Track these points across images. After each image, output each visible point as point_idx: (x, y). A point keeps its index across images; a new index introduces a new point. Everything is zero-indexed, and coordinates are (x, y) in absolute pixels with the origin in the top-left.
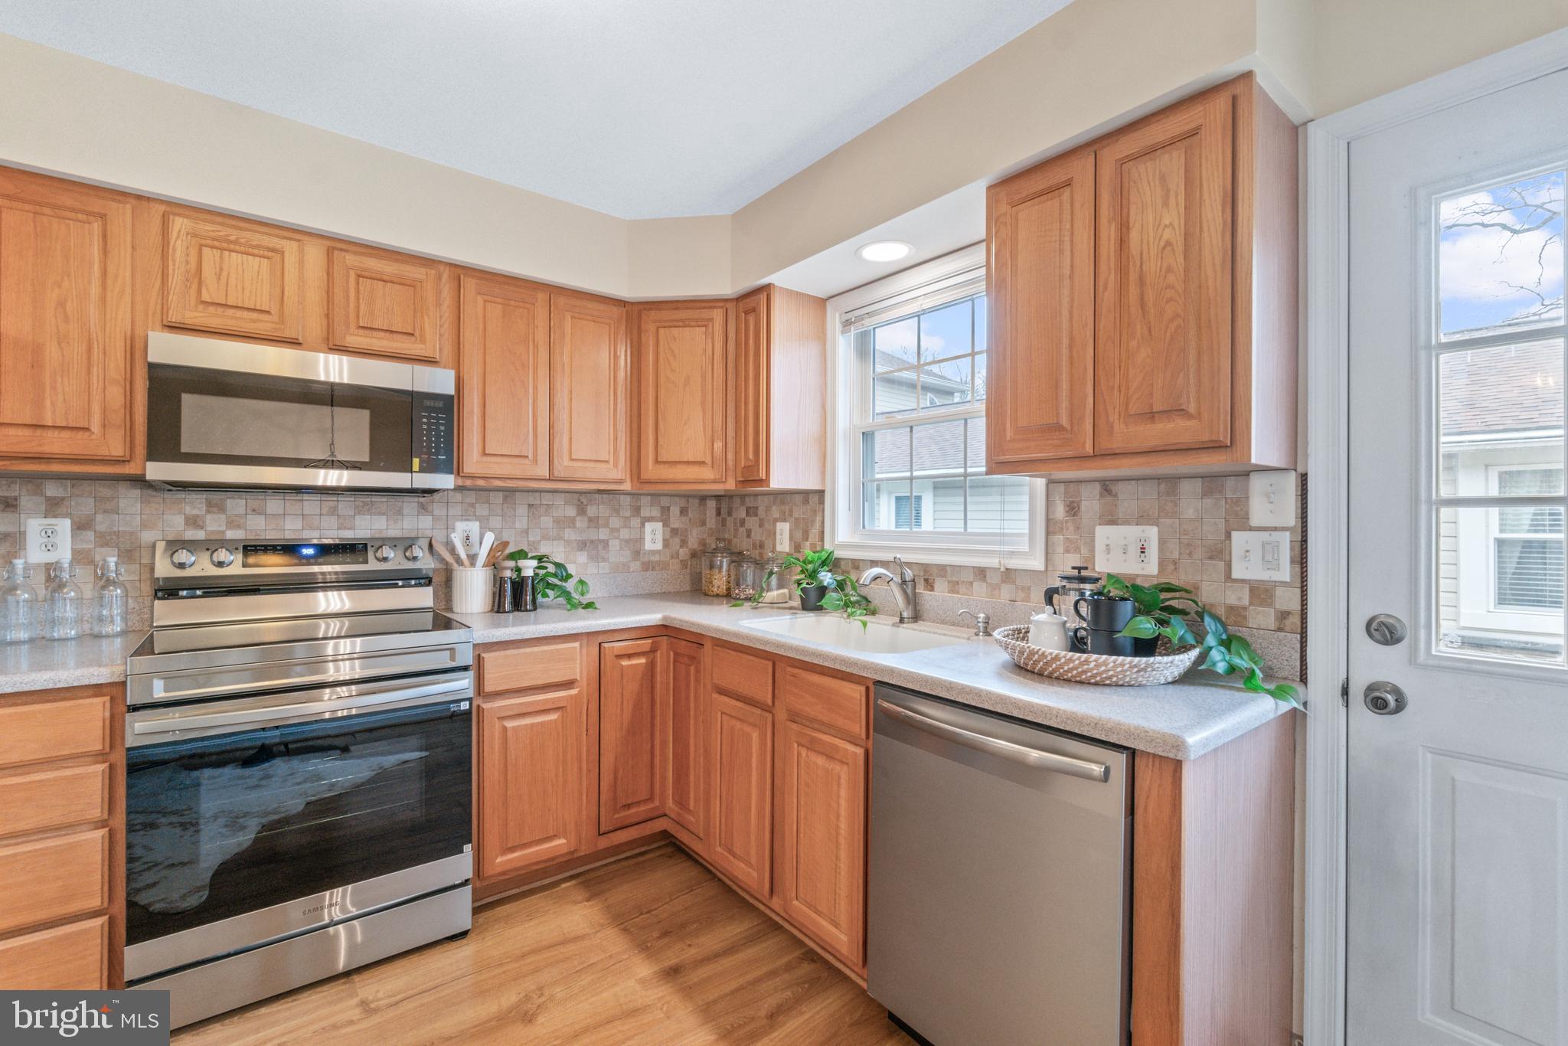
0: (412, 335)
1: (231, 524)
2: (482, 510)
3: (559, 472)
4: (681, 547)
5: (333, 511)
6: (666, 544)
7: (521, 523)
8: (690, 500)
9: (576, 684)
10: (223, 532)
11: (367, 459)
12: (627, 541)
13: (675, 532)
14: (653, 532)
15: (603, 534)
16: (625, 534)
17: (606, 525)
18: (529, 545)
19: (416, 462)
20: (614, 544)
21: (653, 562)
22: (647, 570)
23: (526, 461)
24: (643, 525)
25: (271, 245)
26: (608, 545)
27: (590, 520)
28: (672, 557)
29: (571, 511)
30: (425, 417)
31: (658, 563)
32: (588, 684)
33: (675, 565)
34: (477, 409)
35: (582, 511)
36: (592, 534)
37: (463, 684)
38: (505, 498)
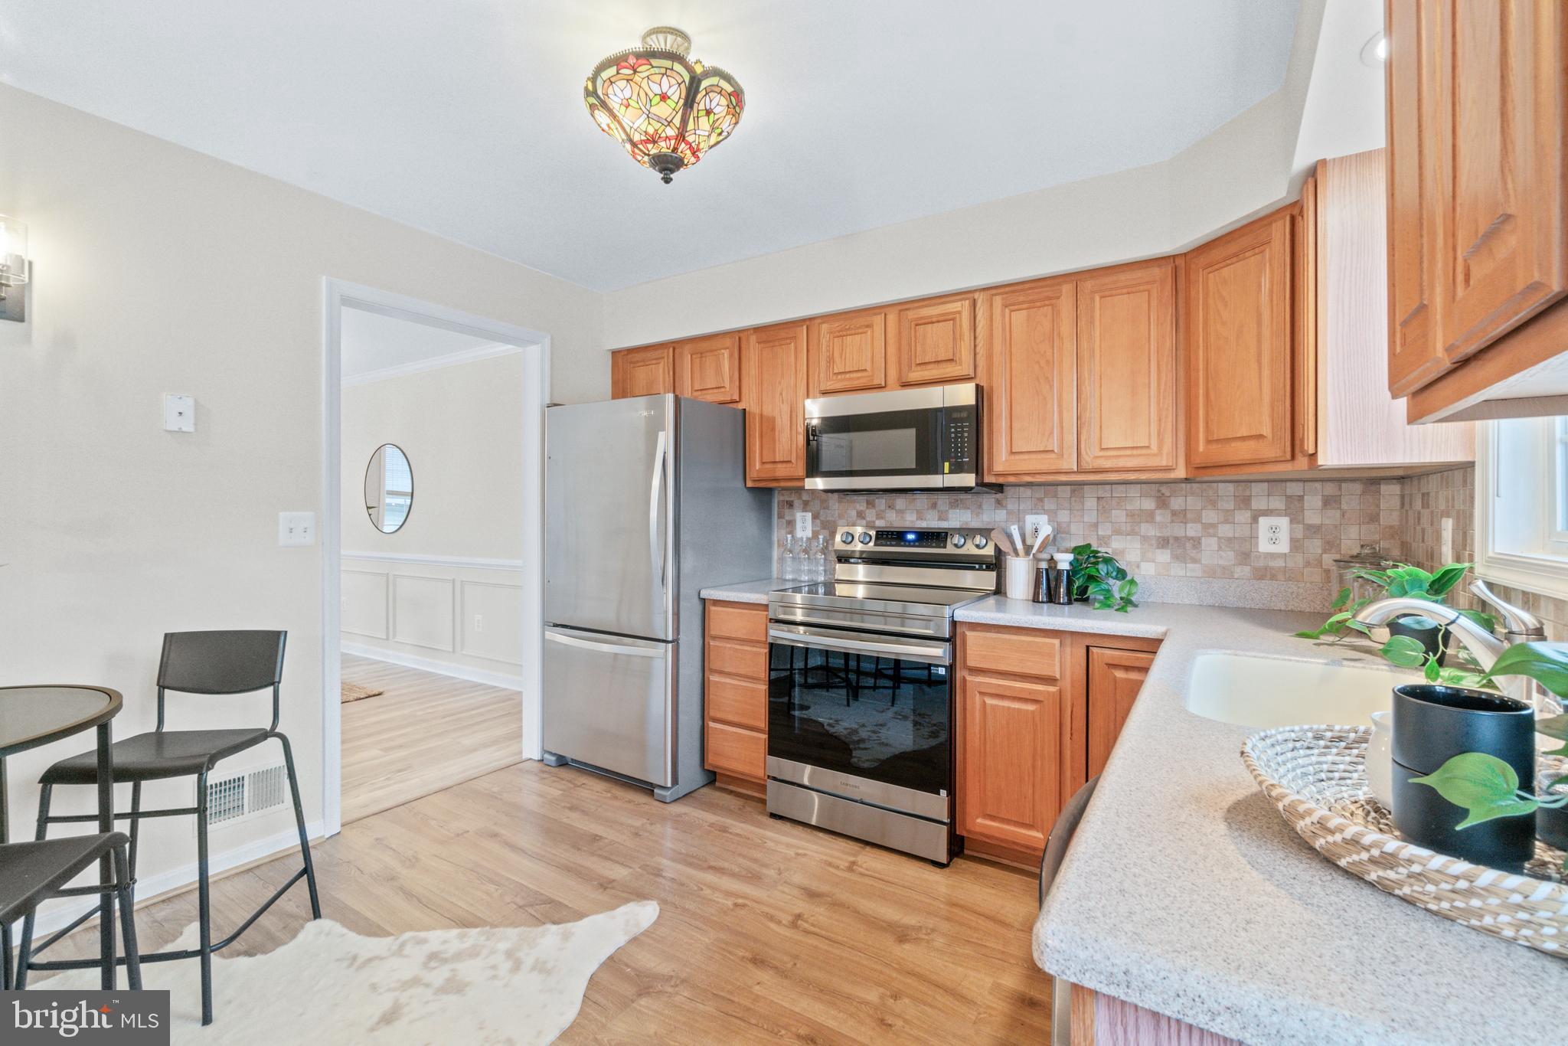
0: (951, 360)
1: (879, 516)
2: (1049, 504)
3: (1089, 461)
4: (1325, 551)
5: (934, 506)
6: (1296, 544)
7: (1091, 517)
8: (1344, 485)
9: (1059, 683)
10: (874, 522)
12: (1230, 540)
13: (1313, 530)
14: (1274, 529)
15: (1192, 530)
16: (1225, 530)
17: (1198, 519)
18: (1098, 539)
19: (947, 465)
20: (1210, 544)
21: (1272, 568)
22: (1261, 578)
23: (1053, 456)
24: (1255, 519)
26: (1200, 543)
27: (1174, 513)
28: (1308, 564)
29: (1149, 504)
30: (953, 427)
31: (1285, 570)
32: (1073, 686)
33: (1315, 576)
35: (1162, 502)
36: (1178, 530)
38: (1073, 491)
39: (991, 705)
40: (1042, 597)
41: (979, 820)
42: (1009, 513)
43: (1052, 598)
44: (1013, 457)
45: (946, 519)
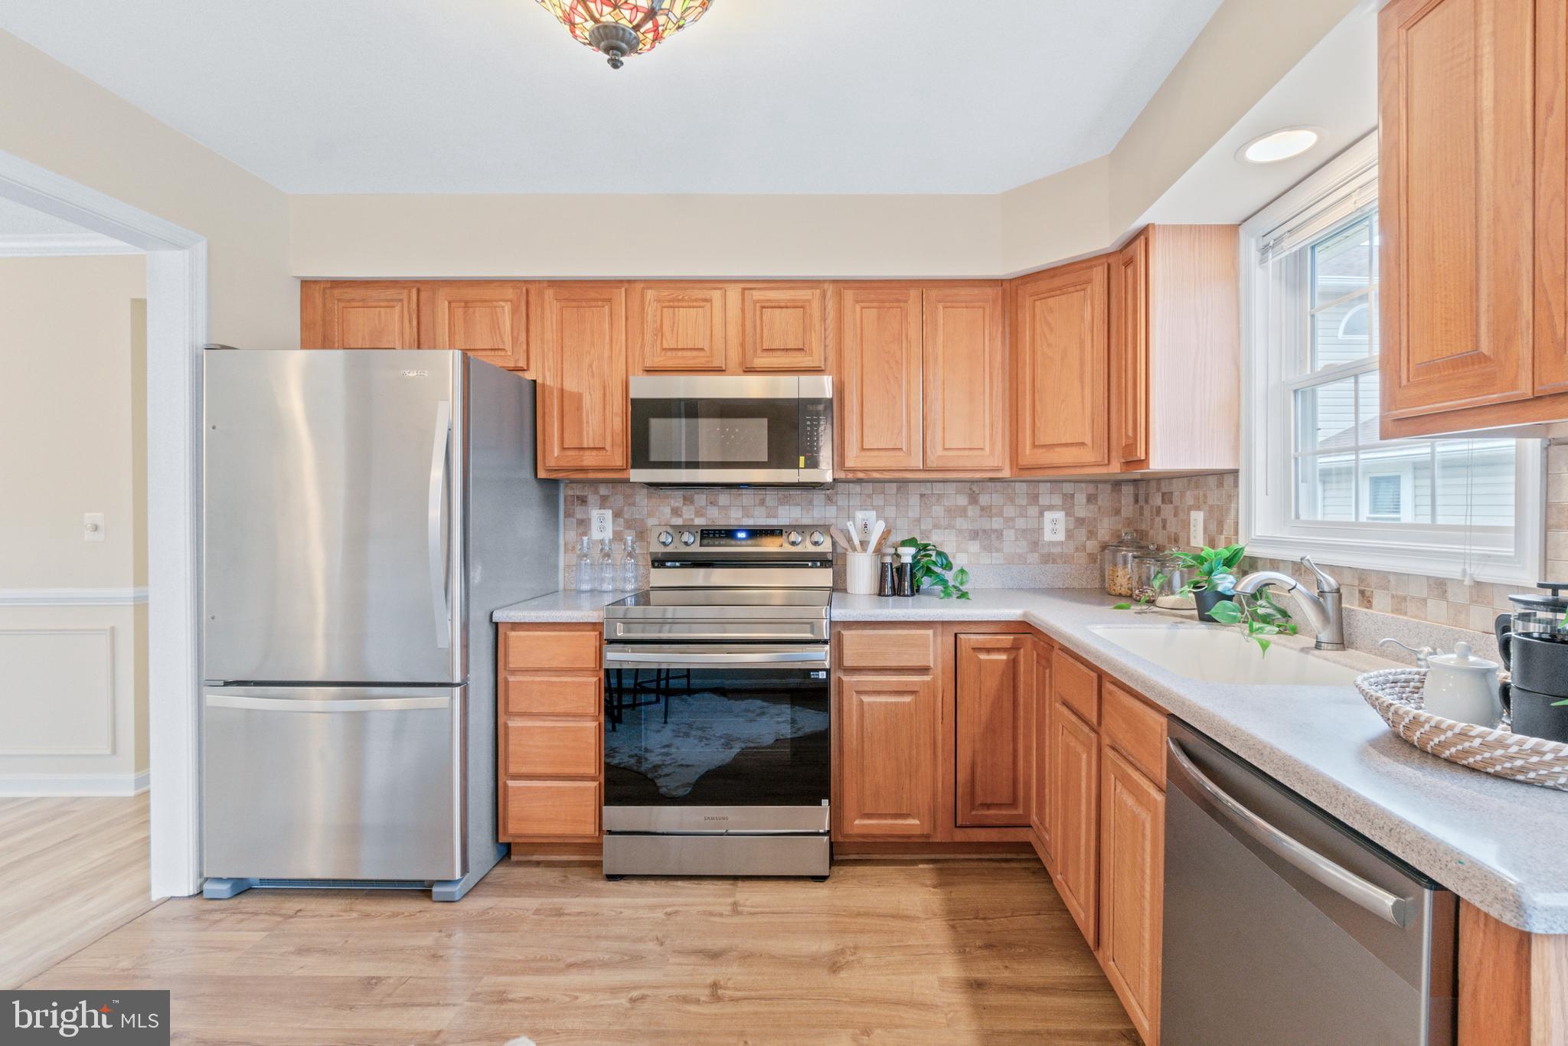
0: (802, 349)
1: (699, 513)
2: (878, 500)
3: (932, 462)
4: (1088, 539)
5: (762, 503)
6: (1069, 534)
7: (914, 512)
8: (1100, 486)
9: (931, 671)
10: (692, 520)
11: (765, 459)
12: (1024, 531)
13: (1080, 522)
14: (1054, 522)
15: (997, 523)
16: (1021, 523)
17: (1000, 514)
18: (921, 533)
19: (802, 459)
20: (1009, 534)
21: (1053, 554)
22: (1046, 562)
23: (901, 453)
24: (1041, 514)
25: (704, 297)
26: (1002, 535)
27: (983, 509)
28: (1077, 549)
29: (962, 501)
30: (808, 420)
31: (1061, 555)
32: (943, 673)
33: (1082, 559)
34: (856, 409)
35: (973, 499)
36: (985, 524)
37: (821, 656)
38: (899, 489)
39: (869, 702)
40: (888, 591)
41: (857, 822)
42: (839, 508)
43: (897, 591)
44: (863, 453)
45: (776, 517)
